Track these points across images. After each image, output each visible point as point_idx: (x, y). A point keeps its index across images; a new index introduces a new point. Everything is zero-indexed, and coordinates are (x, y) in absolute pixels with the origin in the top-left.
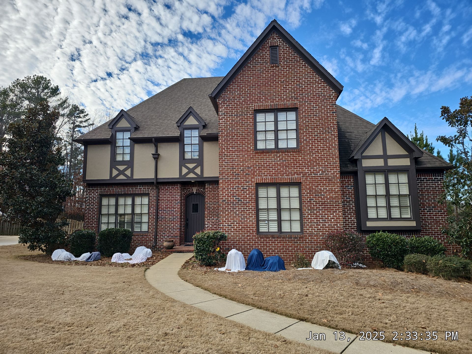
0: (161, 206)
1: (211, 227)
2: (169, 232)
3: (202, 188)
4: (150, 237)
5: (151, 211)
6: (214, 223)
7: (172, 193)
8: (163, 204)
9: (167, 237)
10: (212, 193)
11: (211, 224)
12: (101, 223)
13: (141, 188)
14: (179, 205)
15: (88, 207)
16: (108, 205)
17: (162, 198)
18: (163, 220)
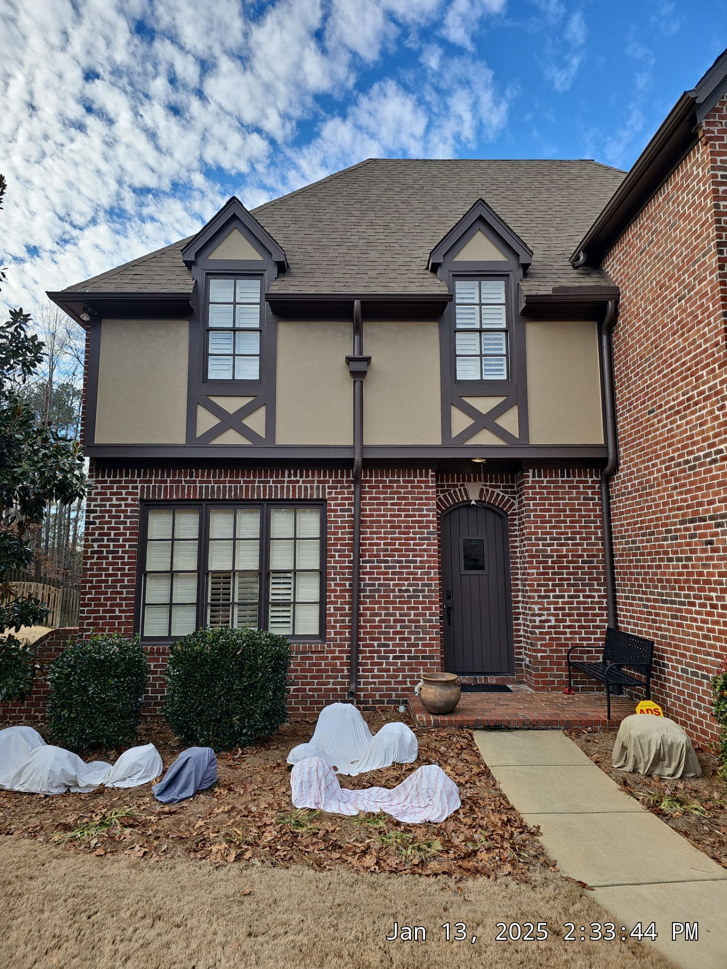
0: (370, 545)
1: (553, 623)
2: (401, 639)
3: (499, 487)
4: (334, 658)
5: (335, 562)
6: (564, 609)
7: (406, 498)
8: (375, 540)
9: (394, 658)
10: (550, 505)
11: (553, 615)
12: (145, 604)
13: (298, 482)
14: (434, 545)
15: (95, 545)
16: (173, 540)
17: (372, 516)
18: (380, 597)
